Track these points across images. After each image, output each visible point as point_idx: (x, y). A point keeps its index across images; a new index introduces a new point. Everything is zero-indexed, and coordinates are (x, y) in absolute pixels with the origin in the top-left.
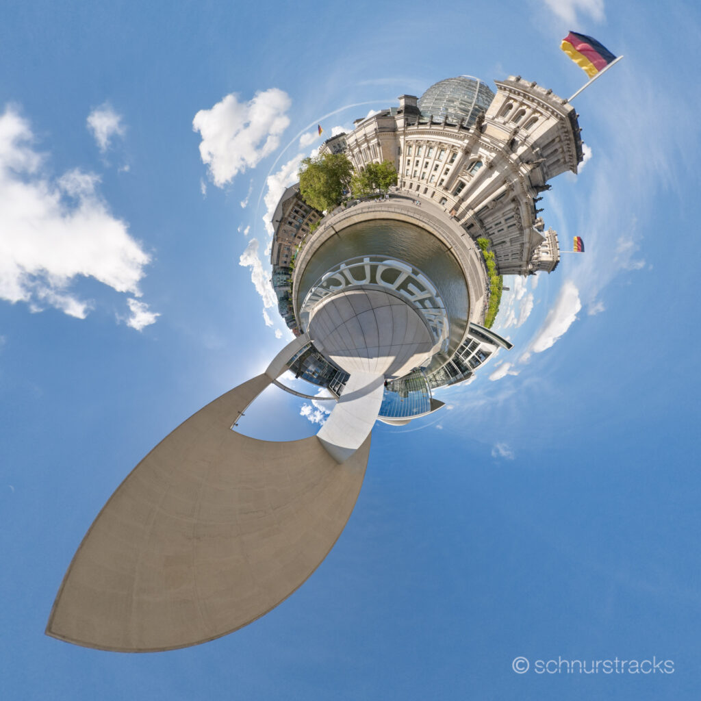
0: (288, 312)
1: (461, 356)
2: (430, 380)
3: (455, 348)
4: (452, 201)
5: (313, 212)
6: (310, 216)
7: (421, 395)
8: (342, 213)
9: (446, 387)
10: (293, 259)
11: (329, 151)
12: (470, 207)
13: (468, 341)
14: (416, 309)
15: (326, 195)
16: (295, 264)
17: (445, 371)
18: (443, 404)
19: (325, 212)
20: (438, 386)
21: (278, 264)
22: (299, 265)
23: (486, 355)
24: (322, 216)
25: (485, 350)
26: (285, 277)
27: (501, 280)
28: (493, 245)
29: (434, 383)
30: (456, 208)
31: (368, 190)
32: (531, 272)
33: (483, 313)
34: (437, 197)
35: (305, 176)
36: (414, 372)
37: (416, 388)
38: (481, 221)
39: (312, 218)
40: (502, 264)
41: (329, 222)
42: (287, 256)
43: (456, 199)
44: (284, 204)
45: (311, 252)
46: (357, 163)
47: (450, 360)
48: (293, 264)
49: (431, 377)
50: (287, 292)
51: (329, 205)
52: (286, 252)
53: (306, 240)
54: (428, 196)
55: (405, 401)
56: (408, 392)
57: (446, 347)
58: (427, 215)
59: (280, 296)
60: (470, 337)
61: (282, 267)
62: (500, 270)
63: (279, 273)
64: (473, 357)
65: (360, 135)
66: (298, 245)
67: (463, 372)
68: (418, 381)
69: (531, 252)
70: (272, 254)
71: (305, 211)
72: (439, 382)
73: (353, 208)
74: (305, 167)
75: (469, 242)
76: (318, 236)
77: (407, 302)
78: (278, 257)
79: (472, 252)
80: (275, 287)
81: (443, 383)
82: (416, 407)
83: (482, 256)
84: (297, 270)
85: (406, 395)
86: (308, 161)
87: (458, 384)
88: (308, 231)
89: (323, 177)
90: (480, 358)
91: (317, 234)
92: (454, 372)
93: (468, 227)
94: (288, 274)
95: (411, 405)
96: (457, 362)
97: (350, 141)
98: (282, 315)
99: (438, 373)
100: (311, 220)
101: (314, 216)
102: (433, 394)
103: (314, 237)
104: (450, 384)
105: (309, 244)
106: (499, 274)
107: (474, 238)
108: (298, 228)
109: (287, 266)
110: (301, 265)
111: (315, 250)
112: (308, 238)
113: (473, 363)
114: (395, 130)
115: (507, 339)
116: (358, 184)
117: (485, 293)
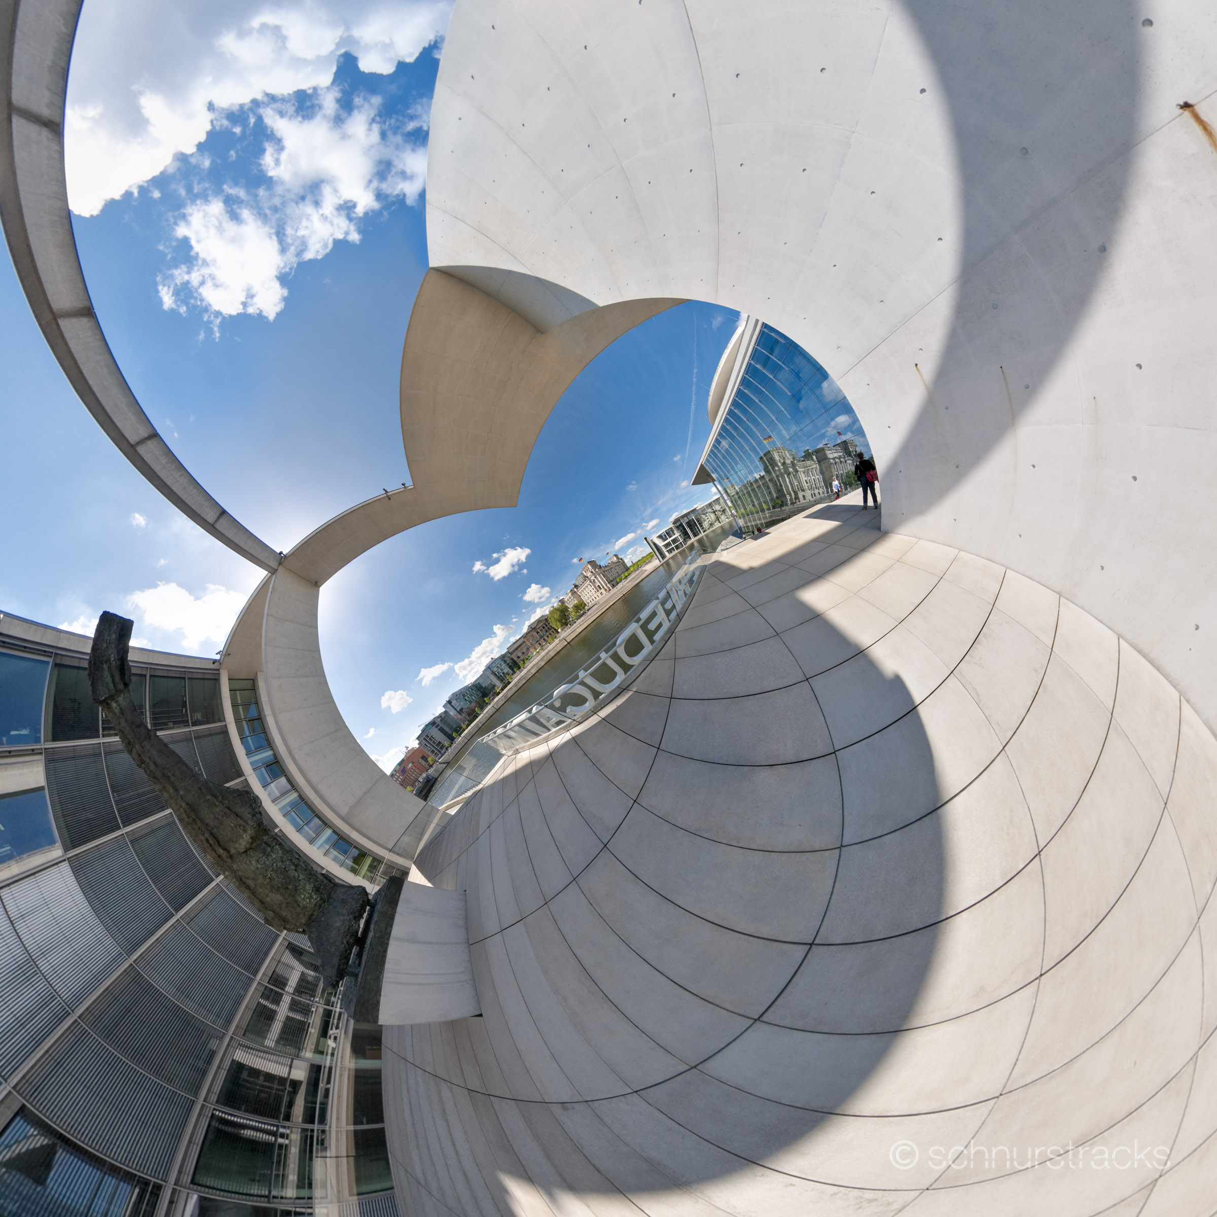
0: (461, 711)
1: (681, 541)
2: (724, 511)
3: (684, 550)
4: (603, 591)
5: (553, 630)
6: (550, 632)
7: (734, 478)
8: (569, 630)
9: (699, 506)
10: (527, 659)
11: (560, 604)
12: (606, 585)
13: (670, 551)
14: (680, 617)
15: (560, 621)
16: (526, 665)
17: (701, 526)
18: (693, 484)
19: (559, 630)
20: (710, 505)
21: (511, 654)
22: (529, 667)
23: (660, 537)
24: (558, 632)
25: (661, 540)
26: (507, 670)
27: (631, 566)
28: (619, 576)
29: (717, 507)
30: (606, 590)
31: (578, 614)
32: (621, 559)
33: (650, 562)
34: (600, 595)
35: (551, 612)
36: (759, 530)
37: (751, 489)
38: (611, 581)
39: (552, 633)
40: (625, 570)
41: (562, 636)
42: (523, 653)
43: (603, 589)
44: (539, 621)
45: (546, 659)
46: (570, 606)
47: (693, 539)
48: (524, 663)
49: (723, 517)
50: (494, 686)
51: (562, 626)
52: (524, 650)
53: (544, 648)
54: (597, 598)
55: (760, 444)
56: (767, 471)
57: (693, 555)
58: (605, 602)
59: (480, 681)
60: (667, 554)
61: (512, 659)
62: (627, 569)
63: (505, 662)
64: (670, 537)
65: (568, 597)
66: (536, 649)
67: (681, 525)
68: (750, 507)
69: (616, 563)
70: (514, 644)
71: (548, 628)
72: (710, 510)
73: (575, 625)
74: (552, 609)
75: (620, 586)
76: (554, 646)
77: (671, 632)
78: (517, 649)
79: (624, 584)
80: (489, 667)
81: (703, 509)
82: (727, 451)
83: (624, 578)
84: (525, 671)
85: (768, 461)
86: (553, 607)
87: (685, 512)
88: (547, 641)
89: (558, 613)
90: (665, 536)
91: (553, 645)
92: (691, 524)
93: (613, 586)
94: (512, 669)
95: (742, 447)
96: (686, 536)
97: (566, 600)
98: (449, 702)
99: (711, 525)
100: (550, 634)
101: (553, 632)
102: (714, 489)
103: (551, 647)
104: (694, 511)
105: (546, 651)
106: (629, 569)
107: (618, 583)
108: (541, 637)
109: (518, 662)
110: (531, 668)
111: (550, 657)
112: (546, 646)
113: (671, 533)
114: (575, 592)
115: (646, 542)
116: (573, 613)
117: (640, 569)
